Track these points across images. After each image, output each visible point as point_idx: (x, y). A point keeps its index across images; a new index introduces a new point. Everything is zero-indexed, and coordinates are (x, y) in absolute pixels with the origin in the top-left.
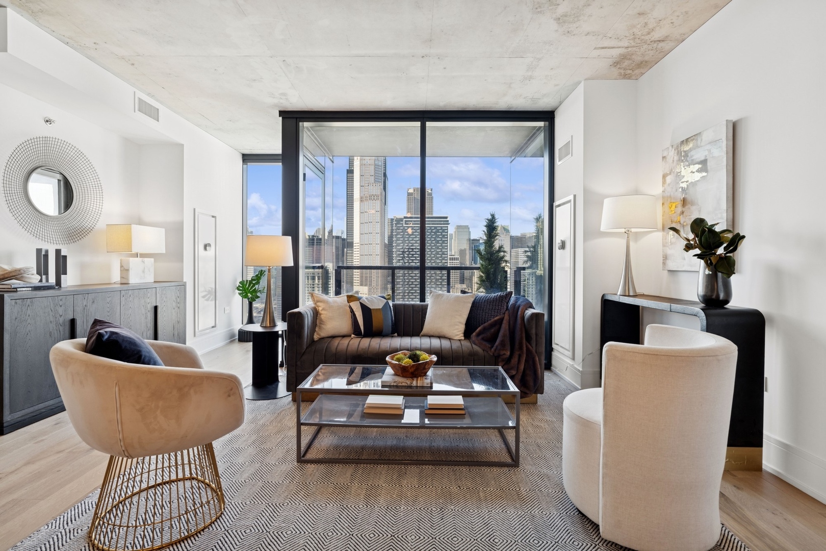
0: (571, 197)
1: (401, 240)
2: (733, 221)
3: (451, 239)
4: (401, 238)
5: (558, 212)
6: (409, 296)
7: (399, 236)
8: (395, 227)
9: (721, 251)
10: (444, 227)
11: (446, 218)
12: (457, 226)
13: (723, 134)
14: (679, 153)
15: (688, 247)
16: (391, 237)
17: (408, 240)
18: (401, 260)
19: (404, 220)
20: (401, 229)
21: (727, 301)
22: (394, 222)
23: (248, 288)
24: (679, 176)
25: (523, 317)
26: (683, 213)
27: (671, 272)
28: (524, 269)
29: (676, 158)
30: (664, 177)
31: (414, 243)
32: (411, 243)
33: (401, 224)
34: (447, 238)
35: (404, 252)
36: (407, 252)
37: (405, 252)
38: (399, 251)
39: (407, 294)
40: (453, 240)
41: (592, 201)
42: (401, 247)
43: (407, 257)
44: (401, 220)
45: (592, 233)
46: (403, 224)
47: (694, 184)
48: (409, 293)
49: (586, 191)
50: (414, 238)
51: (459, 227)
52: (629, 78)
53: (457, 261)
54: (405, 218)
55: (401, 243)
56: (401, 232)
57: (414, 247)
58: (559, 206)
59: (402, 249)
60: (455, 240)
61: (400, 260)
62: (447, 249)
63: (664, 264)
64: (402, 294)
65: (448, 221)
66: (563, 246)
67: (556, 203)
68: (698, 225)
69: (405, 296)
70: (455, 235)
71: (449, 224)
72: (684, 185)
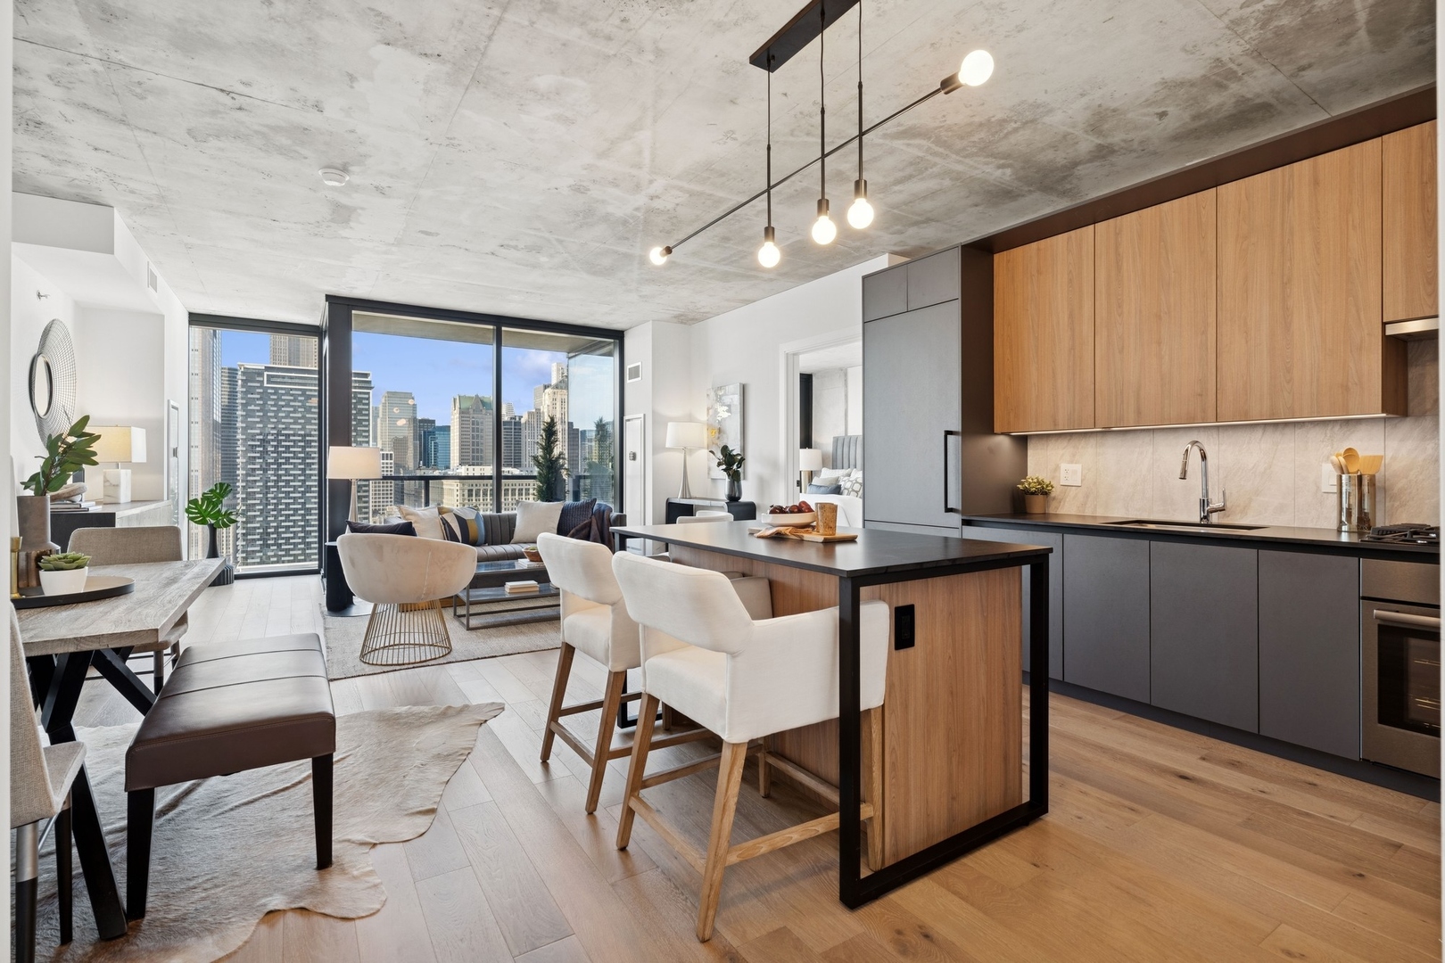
0: (642, 415)
1: (259, 416)
2: (744, 448)
3: (376, 417)
4: (258, 411)
5: (627, 425)
6: (278, 533)
7: (252, 407)
8: (242, 386)
9: (735, 467)
10: (361, 393)
11: (366, 375)
12: (388, 392)
13: (738, 390)
14: (717, 395)
15: (719, 464)
16: (229, 411)
17: (275, 417)
18: (259, 458)
19: (266, 373)
20: (259, 393)
21: (739, 498)
22: (240, 377)
23: (206, 510)
24: (716, 412)
25: (609, 519)
26: (719, 438)
27: (712, 479)
28: (585, 477)
29: (715, 398)
30: (708, 409)
31: (291, 423)
32: (283, 423)
33: (258, 381)
34: (368, 415)
35: (264, 442)
36: (273, 440)
37: (269, 442)
38: (253, 440)
39: (272, 530)
40: (379, 420)
41: (659, 421)
42: (258, 431)
43: (273, 452)
44: (260, 373)
45: (659, 448)
46: (263, 381)
47: (724, 419)
48: (276, 528)
49: (654, 413)
50: (291, 412)
51: (392, 395)
52: (685, 324)
53: (389, 461)
54: (268, 369)
55: (258, 422)
56: (258, 399)
57: (292, 432)
58: (629, 420)
59: (260, 434)
60: (383, 420)
61: (255, 458)
62: (368, 437)
63: (709, 474)
64: (261, 531)
65: (369, 382)
66: (634, 457)
67: (626, 418)
68: (725, 449)
69: (269, 534)
70: (384, 409)
71: (371, 388)
72: (719, 419)
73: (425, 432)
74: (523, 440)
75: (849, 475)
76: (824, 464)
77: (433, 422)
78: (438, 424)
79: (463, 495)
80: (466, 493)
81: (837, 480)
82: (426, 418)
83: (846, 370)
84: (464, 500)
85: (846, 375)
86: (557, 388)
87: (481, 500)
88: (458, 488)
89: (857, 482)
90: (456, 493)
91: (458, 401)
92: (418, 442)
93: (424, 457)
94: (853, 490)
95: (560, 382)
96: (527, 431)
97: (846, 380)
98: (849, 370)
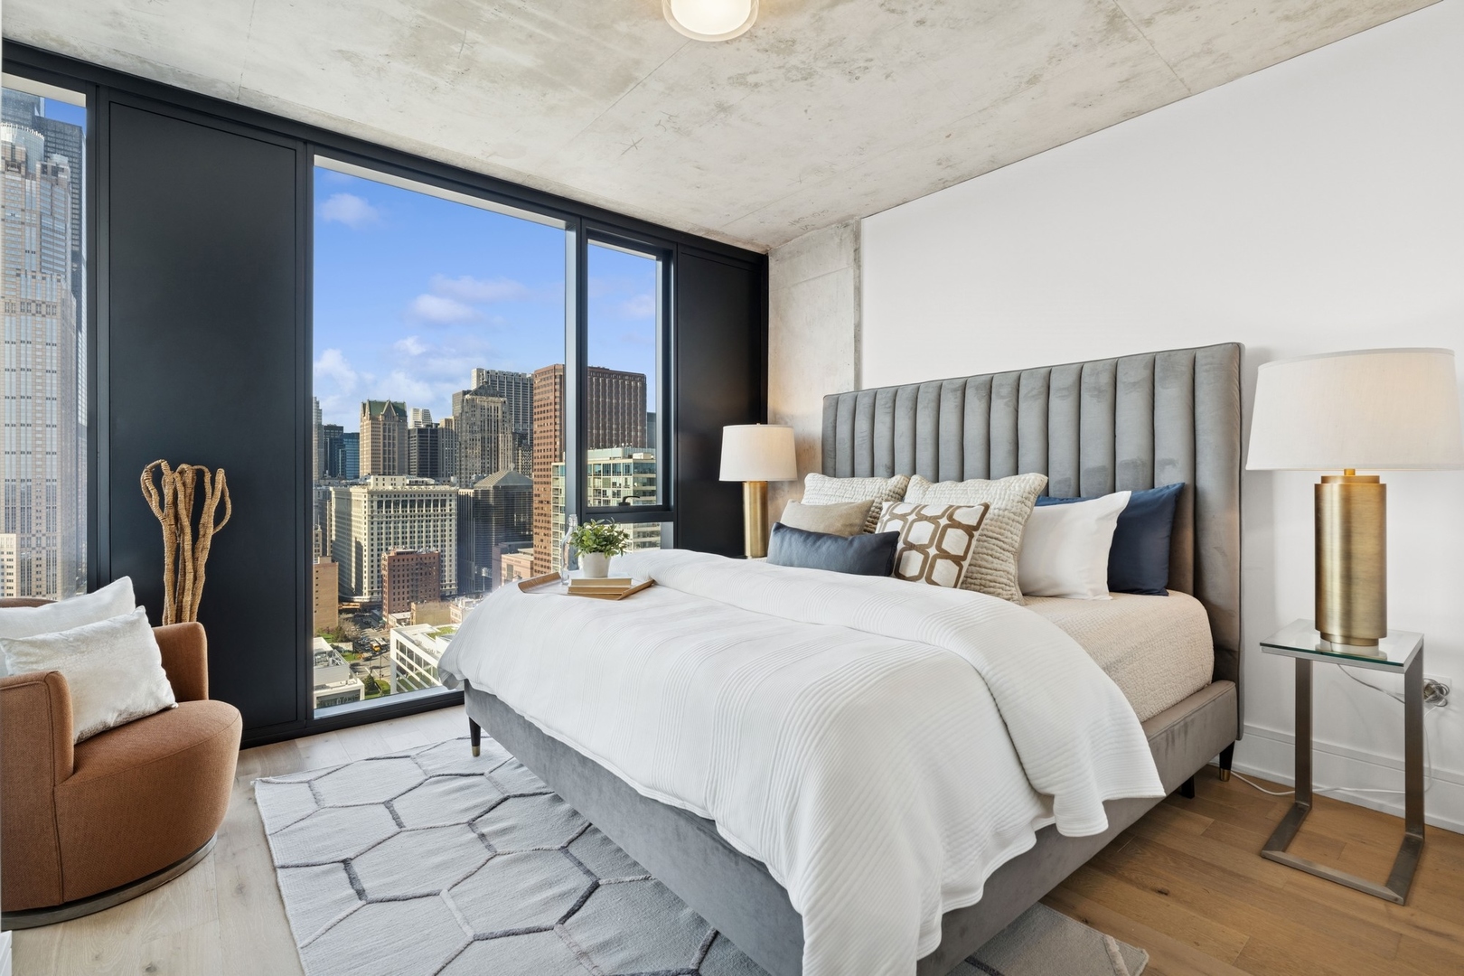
73: (331, 440)
74: (440, 448)
75: (900, 496)
76: (802, 467)
77: (342, 428)
78: (346, 431)
79: (372, 507)
80: (375, 504)
81: (870, 515)
82: (333, 423)
83: (859, 224)
84: (372, 512)
85: (857, 236)
86: (476, 394)
87: (392, 512)
88: (366, 499)
89: (955, 524)
90: (363, 504)
91: (367, 407)
92: (323, 450)
93: (331, 466)
94: (945, 555)
95: (480, 388)
96: (445, 440)
97: (857, 251)
98: (867, 225)
